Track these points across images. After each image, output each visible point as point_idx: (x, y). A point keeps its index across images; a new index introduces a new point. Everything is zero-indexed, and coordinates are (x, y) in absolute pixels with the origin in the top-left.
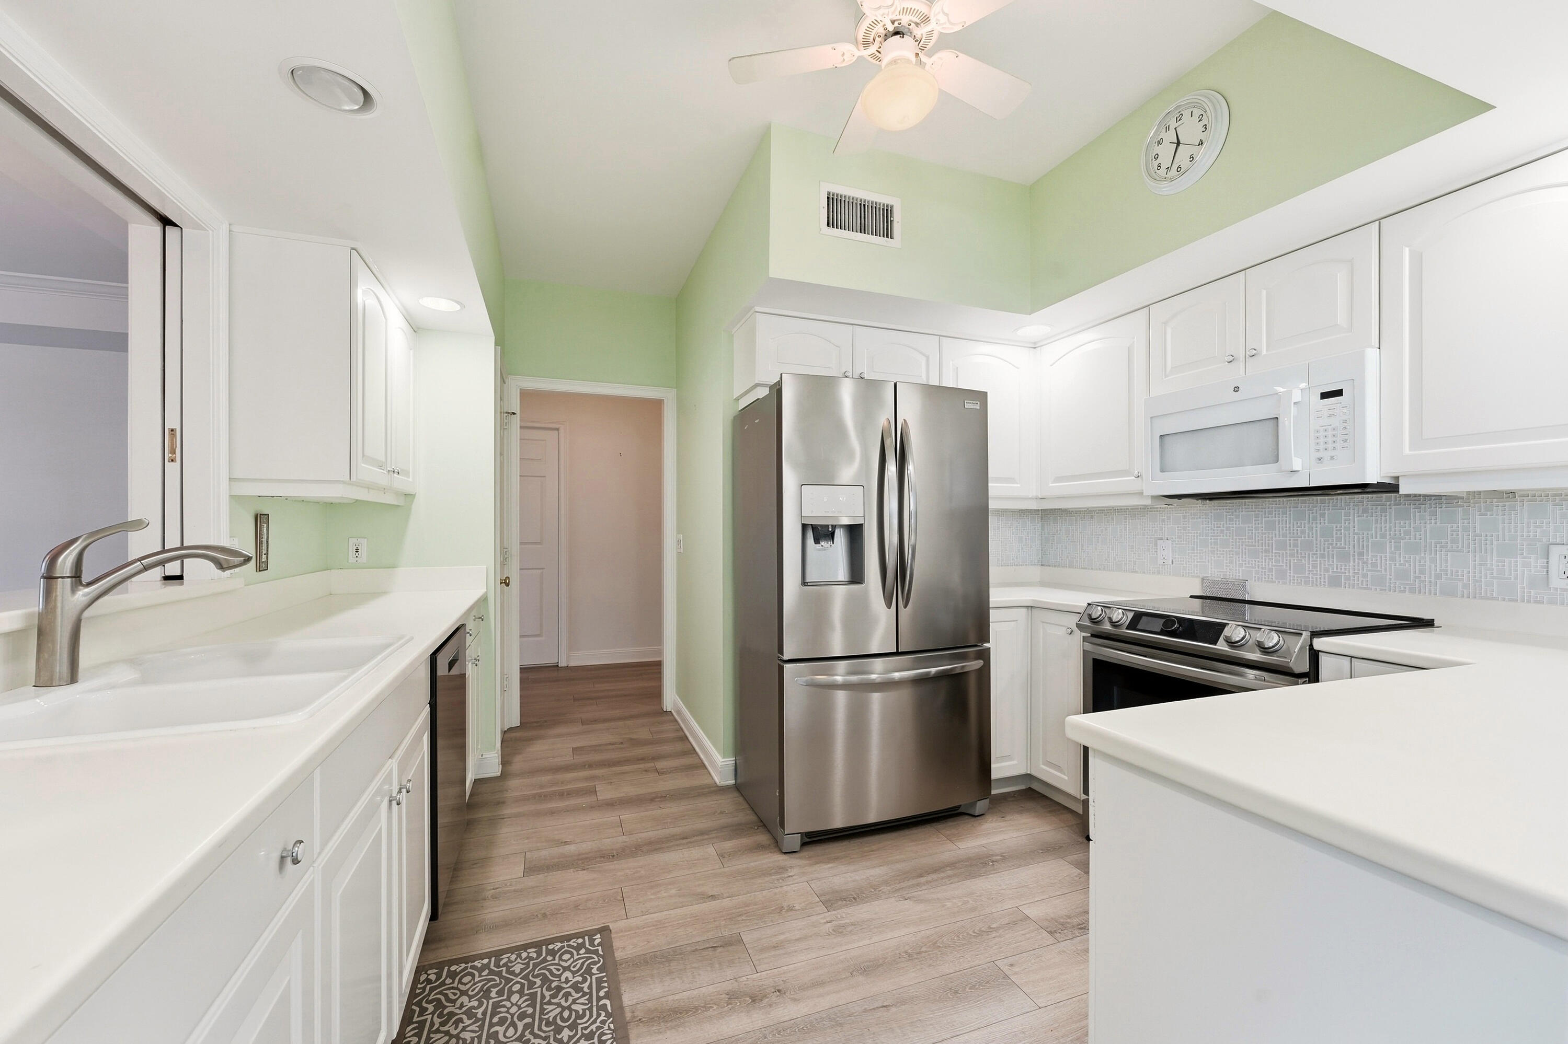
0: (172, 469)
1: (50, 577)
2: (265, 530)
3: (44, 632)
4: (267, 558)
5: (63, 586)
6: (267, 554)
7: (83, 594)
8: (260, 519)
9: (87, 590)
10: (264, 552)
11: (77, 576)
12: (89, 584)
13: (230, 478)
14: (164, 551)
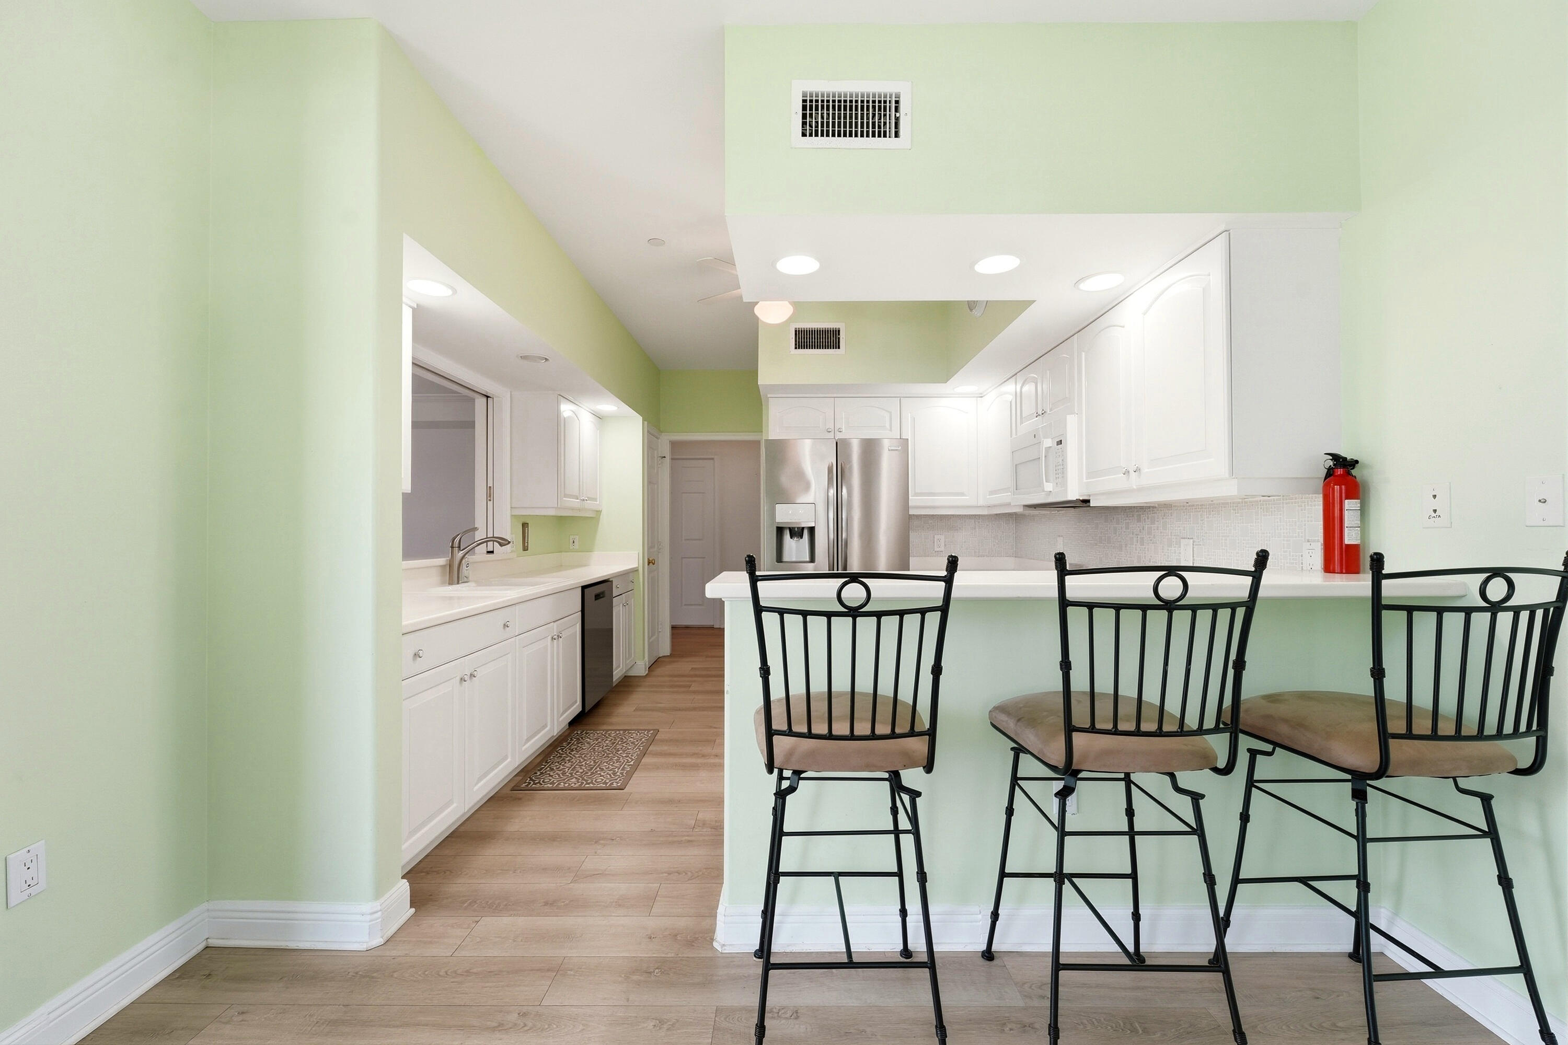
0: (490, 503)
1: (452, 547)
2: (527, 531)
3: (451, 565)
4: (528, 544)
5: (456, 550)
6: (528, 543)
7: (461, 553)
8: (525, 525)
9: (462, 552)
10: (526, 541)
11: (459, 547)
12: (463, 550)
13: (511, 508)
14: (487, 538)
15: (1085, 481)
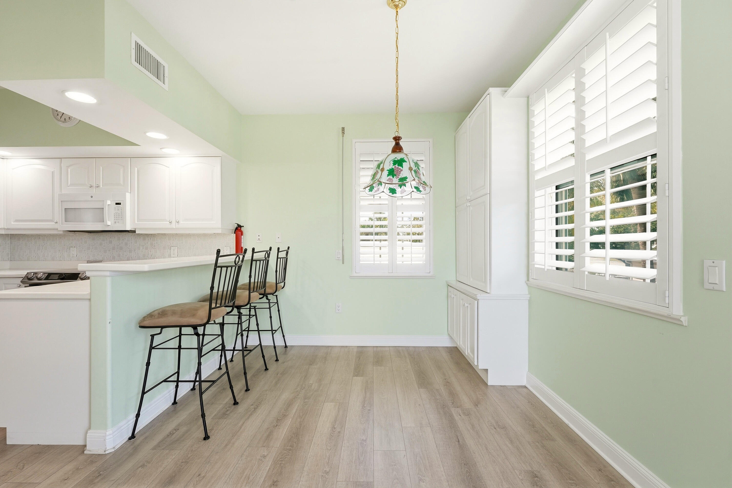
15: (136, 222)
